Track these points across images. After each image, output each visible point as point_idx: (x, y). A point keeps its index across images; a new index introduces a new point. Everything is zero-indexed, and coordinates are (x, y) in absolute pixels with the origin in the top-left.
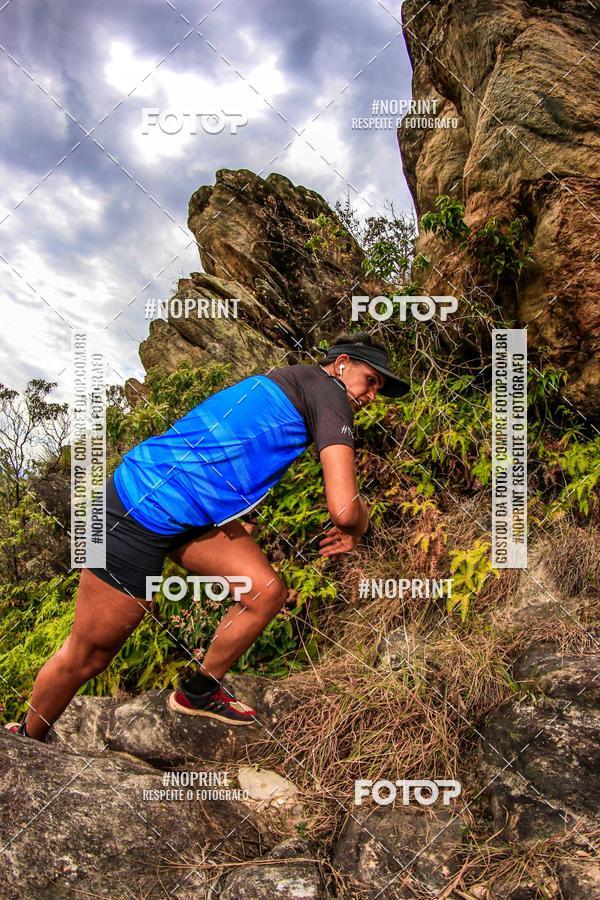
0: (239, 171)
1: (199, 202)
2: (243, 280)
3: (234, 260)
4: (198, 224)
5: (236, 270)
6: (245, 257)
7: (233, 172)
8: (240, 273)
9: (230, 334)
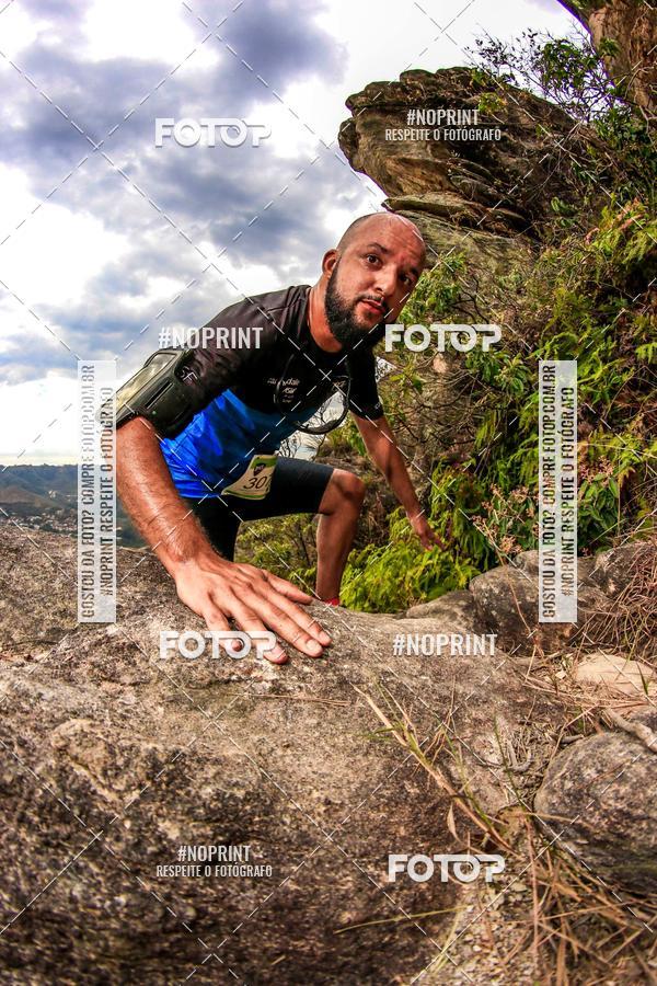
0: (366, 89)
1: (349, 138)
2: (438, 187)
3: (418, 171)
4: (362, 160)
5: (426, 180)
6: (427, 162)
7: (361, 94)
8: (432, 182)
9: (452, 242)
